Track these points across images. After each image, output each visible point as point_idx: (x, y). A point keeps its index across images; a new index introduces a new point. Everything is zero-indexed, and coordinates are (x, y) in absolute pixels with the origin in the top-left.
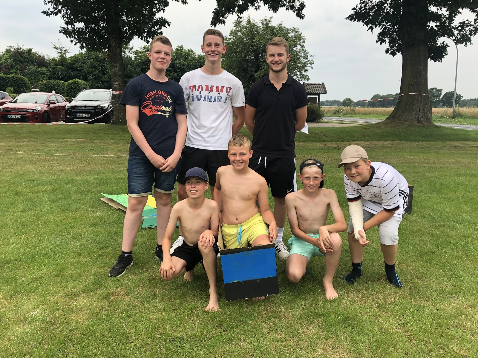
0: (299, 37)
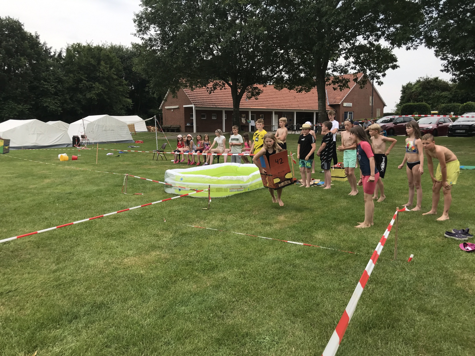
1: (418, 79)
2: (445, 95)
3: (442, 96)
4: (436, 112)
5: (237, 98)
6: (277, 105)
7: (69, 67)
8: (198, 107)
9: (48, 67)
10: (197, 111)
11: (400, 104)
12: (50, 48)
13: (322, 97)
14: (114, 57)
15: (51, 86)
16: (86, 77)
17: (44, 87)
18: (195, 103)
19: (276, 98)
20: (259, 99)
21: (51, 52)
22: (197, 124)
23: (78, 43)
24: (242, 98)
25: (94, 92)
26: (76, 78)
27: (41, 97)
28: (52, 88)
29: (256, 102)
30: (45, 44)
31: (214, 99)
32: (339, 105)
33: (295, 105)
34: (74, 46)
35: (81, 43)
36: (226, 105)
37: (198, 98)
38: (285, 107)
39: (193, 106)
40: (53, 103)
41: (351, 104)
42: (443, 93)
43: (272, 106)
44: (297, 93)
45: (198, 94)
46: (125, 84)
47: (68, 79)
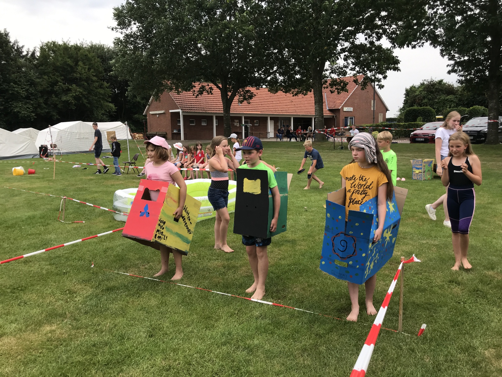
1: (422, 82)
2: (451, 98)
3: (447, 99)
4: (441, 117)
5: (227, 103)
6: (273, 109)
7: (43, 68)
8: (186, 112)
9: (20, 68)
10: (184, 116)
11: (403, 108)
12: (22, 47)
13: (319, 101)
14: (93, 57)
15: (22, 89)
16: (63, 80)
17: (14, 90)
18: (182, 108)
19: (272, 102)
20: (252, 103)
21: (23, 52)
22: (184, 131)
23: (53, 42)
24: (233, 102)
25: (71, 95)
26: (51, 80)
27: (11, 101)
28: (23, 91)
29: (249, 107)
30: (16, 42)
31: (204, 103)
32: (339, 110)
33: (292, 110)
34: (49, 44)
35: (56, 41)
36: (217, 109)
37: (185, 102)
38: (281, 111)
39: (180, 110)
40: (25, 108)
41: (352, 108)
42: (449, 97)
43: (267, 111)
44: (293, 96)
45: (186, 98)
46: (106, 87)
47: (42, 81)
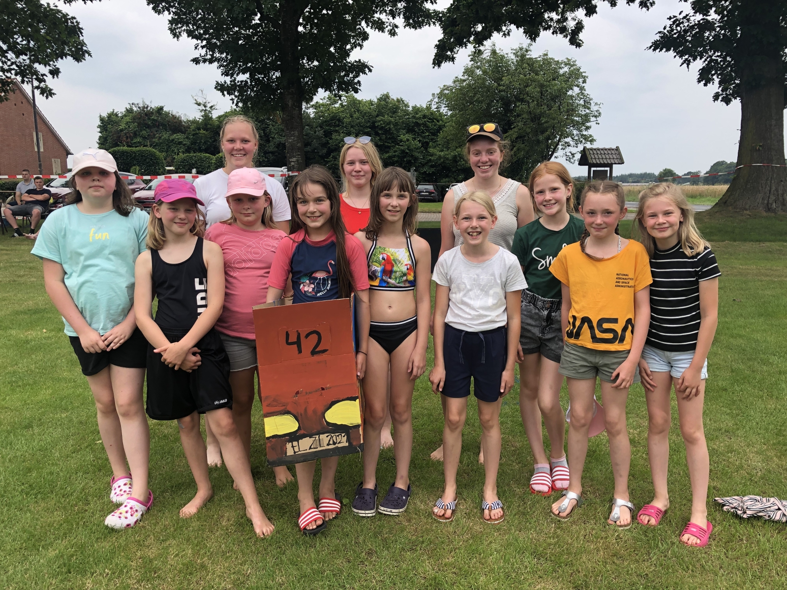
0: (576, 75)
1: (128, 107)
2: (178, 139)
42: (175, 136)
